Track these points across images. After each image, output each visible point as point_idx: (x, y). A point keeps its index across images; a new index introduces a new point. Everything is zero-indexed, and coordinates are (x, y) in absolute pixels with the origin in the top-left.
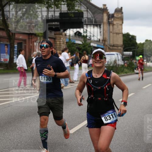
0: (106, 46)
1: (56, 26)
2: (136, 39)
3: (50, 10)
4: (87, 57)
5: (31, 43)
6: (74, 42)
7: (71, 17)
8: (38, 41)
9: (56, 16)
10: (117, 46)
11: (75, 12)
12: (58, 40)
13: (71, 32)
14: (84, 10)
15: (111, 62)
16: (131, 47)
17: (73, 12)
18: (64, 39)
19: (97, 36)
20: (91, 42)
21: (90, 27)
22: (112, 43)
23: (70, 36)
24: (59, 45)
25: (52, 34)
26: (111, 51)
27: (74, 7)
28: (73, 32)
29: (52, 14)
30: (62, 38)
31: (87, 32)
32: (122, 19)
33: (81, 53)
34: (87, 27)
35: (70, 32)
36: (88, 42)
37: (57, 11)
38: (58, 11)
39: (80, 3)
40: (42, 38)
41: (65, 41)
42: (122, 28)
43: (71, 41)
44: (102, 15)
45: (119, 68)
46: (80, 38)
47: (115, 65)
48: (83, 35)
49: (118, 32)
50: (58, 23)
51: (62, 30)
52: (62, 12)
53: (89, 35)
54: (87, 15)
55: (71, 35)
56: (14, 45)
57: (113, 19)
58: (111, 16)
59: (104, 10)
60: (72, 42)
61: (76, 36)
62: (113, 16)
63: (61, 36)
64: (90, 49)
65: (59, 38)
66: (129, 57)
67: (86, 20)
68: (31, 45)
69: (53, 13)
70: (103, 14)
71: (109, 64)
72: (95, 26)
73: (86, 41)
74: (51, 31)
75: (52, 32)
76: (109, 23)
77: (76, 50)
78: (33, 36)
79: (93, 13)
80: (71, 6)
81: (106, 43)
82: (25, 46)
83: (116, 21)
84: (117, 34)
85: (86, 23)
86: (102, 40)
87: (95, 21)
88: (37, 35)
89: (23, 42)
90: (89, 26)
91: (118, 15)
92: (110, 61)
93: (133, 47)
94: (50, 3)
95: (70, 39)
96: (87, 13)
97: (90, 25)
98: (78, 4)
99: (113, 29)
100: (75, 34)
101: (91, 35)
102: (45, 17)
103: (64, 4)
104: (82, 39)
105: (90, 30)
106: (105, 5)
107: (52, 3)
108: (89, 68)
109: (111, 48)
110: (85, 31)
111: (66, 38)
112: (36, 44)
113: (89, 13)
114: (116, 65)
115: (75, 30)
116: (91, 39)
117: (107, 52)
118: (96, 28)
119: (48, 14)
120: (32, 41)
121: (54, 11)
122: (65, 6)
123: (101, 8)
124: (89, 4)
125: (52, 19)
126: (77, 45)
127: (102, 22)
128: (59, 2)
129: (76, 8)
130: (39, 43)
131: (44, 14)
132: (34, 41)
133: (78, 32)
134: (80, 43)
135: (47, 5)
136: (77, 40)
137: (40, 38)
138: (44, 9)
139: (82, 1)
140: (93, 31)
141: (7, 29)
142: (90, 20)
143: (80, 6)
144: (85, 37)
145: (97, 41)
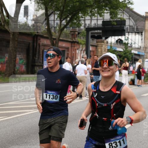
0: (147, 53)
1: (98, 34)
3: (93, 18)
4: (127, 64)
5: (74, 51)
6: (116, 50)
7: (114, 25)
8: (81, 49)
9: (99, 25)
11: (117, 20)
12: (99, 48)
13: (112, 40)
14: (126, 18)
17: (115, 20)
18: (105, 46)
19: (138, 43)
20: (132, 49)
21: (132, 34)
23: (111, 43)
24: (100, 52)
25: (94, 42)
27: (117, 15)
28: (115, 39)
29: (95, 22)
30: (104, 46)
31: (128, 40)
33: (122, 60)
34: (129, 35)
35: (111, 40)
36: (129, 49)
37: (100, 19)
38: (101, 19)
39: (123, 11)
40: (84, 46)
41: (107, 49)
43: (113, 49)
44: (144, 23)
46: (122, 45)
48: (124, 42)
50: (101, 31)
51: (104, 38)
52: (105, 20)
53: (131, 42)
54: (129, 23)
55: (113, 43)
59: (146, 17)
60: (114, 49)
61: (117, 44)
63: (103, 44)
64: (131, 57)
65: (101, 46)
67: (128, 27)
68: (73, 52)
69: (96, 21)
70: (145, 21)
72: (137, 34)
73: (127, 48)
74: (93, 39)
75: (94, 40)
78: (76, 44)
79: (135, 21)
80: (114, 14)
81: (147, 50)
82: (68, 54)
85: (127, 30)
86: (143, 47)
87: (137, 29)
88: (80, 42)
89: (66, 50)
90: (130, 33)
94: (94, 12)
95: (111, 47)
96: (130, 21)
97: (132, 32)
98: (121, 12)
100: (117, 41)
101: (132, 42)
102: (87, 25)
103: (107, 13)
104: (123, 47)
105: (132, 37)
106: (147, 13)
107: (95, 11)
108: (129, 75)
110: (126, 38)
111: (107, 45)
112: (79, 52)
113: (131, 20)
115: (117, 38)
116: (132, 46)
118: (137, 35)
119: (91, 22)
120: (75, 49)
121: (97, 20)
122: (108, 14)
123: (143, 16)
124: (131, 12)
125: (95, 27)
126: (118, 52)
127: (144, 30)
128: (102, 10)
129: (119, 16)
130: (82, 50)
131: (87, 22)
132: (77, 49)
133: (119, 39)
134: (121, 50)
135: (90, 14)
136: (118, 47)
137: (82, 46)
138: (88, 18)
139: (124, 9)
140: (134, 39)
141: (51, 38)
142: (131, 28)
143: (122, 14)
144: (126, 45)
145: (138, 48)
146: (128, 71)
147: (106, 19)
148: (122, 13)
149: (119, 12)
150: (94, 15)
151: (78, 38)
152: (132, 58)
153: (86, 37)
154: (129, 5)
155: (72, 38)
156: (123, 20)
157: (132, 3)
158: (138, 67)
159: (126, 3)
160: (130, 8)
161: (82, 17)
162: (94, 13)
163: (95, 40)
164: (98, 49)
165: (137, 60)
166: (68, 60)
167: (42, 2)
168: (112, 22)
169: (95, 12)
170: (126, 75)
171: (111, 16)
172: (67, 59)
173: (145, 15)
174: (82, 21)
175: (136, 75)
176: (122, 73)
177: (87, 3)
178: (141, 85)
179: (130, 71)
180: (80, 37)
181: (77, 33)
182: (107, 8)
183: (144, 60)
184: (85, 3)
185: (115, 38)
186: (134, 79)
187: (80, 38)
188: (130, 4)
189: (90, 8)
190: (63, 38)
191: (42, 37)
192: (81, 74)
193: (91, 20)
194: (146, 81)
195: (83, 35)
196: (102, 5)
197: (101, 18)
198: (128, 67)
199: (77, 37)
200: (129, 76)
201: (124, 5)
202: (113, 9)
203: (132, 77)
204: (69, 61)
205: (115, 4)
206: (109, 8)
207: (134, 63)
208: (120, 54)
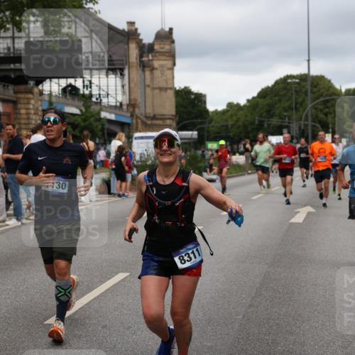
0: (137, 117)
1: (18, 74)
2: (205, 103)
3: (2, 33)
4: (91, 144)
9: (17, 50)
10: (163, 118)
12: (23, 106)
15: (148, 156)
16: (195, 121)
18: (36, 102)
19: (116, 94)
20: (101, 110)
21: (99, 74)
22: (149, 111)
23: (50, 95)
24: (25, 116)
25: (9, 92)
26: (150, 131)
28: (59, 86)
29: (7, 44)
30: (32, 102)
31: (91, 87)
32: (172, 56)
33: (78, 134)
34: (91, 75)
35: (51, 86)
36: (94, 108)
37: (19, 38)
38: (22, 38)
41: (40, 108)
42: (173, 77)
43: (56, 107)
44: (126, 47)
48: (81, 92)
49: (163, 85)
51: (32, 83)
53: (98, 93)
55: (54, 94)
57: (152, 56)
58: (146, 50)
59: (131, 34)
61: (66, 96)
62: (151, 48)
63: (31, 96)
64: (100, 127)
65: (26, 101)
66: (190, 143)
69: (9, 41)
70: (128, 44)
71: (144, 159)
72: (111, 72)
73: (89, 107)
74: (6, 84)
75: (8, 86)
76: (143, 66)
81: (137, 110)
83: (159, 60)
84: (161, 89)
86: (128, 105)
87: (111, 61)
90: (95, 72)
91: (162, 46)
92: (145, 153)
93: (199, 120)
94: (2, 18)
95: (51, 103)
97: (99, 69)
99: (152, 79)
100: (64, 90)
101: (102, 93)
104: (81, 103)
105: (99, 81)
106: (131, 24)
107: (7, 18)
109: (149, 122)
110: (87, 83)
111: (42, 100)
115: (63, 82)
116: (100, 103)
117: (140, 131)
118: (112, 77)
121: (13, 38)
123: (124, 30)
125: (8, 55)
126: (69, 115)
127: (126, 64)
128: (23, 15)
133: (70, 85)
134: (75, 111)
136: (68, 105)
140: (106, 85)
144: (86, 98)
145: (116, 107)
150: (2, 26)
152: (103, 129)
154: (88, 4)
158: (116, 152)
160: (91, 10)
162: (3, 22)
163: (11, 88)
164: (20, 109)
165: (112, 135)
169: (4, 19)
173: (126, 29)
175: (113, 169)
178: (126, 194)
183: (131, 134)
185: (59, 84)
188: (90, 2)
196: (21, 3)
197: (22, 34)
198: (93, 152)
200: (96, 173)
203: (104, 175)
207: (108, 142)
208: (72, 119)
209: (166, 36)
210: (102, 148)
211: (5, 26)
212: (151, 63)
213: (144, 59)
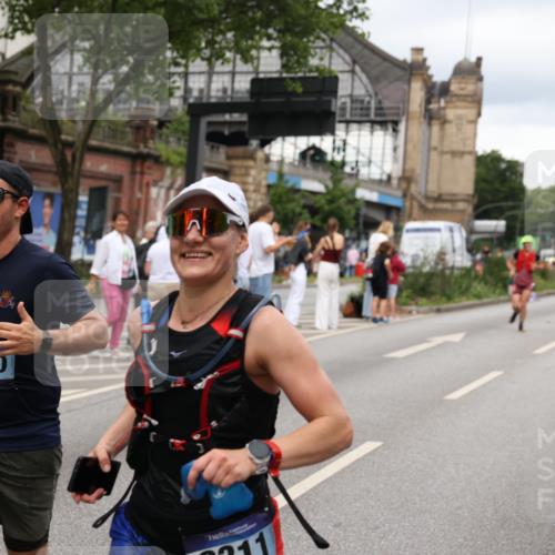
0: (413, 198)
1: (235, 129)
2: (521, 175)
3: (218, 67)
4: (338, 240)
5: (140, 190)
6: (297, 187)
7: (294, 93)
8: (166, 182)
9: (238, 92)
10: (453, 199)
11: (308, 75)
12: (237, 178)
13: (287, 149)
14: (341, 68)
15: (425, 258)
16: (504, 204)
17: (300, 75)
18: (259, 173)
19: (383, 161)
20: (357, 185)
21: (360, 130)
22: (433, 188)
23: (281, 162)
25: (218, 157)
26: (430, 219)
27: (305, 58)
28: (296, 147)
29: (223, 82)
30: (253, 172)
31: (344, 150)
32: (476, 101)
33: (318, 223)
34: (347, 131)
35: (282, 149)
36: (347, 183)
37: (242, 73)
38: (247, 73)
39: (328, 42)
40: (179, 171)
41: (264, 183)
42: (475, 135)
43: (287, 182)
44: (406, 87)
45: (453, 280)
46: (320, 169)
47: (440, 267)
48: (329, 158)
49: (458, 147)
50: (244, 118)
51: (254, 143)
52: (261, 76)
53: (354, 159)
54: (351, 87)
55: (287, 161)
56: (77, 195)
57: (446, 102)
58: (436, 91)
59: (415, 67)
60: (289, 185)
61: (305, 165)
62: (444, 89)
63: (251, 163)
64: (353, 212)
65: (243, 171)
66: (491, 240)
67: (344, 103)
68: (139, 195)
69: (227, 78)
70: (409, 83)
71: (418, 263)
72: (377, 127)
73: (340, 181)
74: (216, 145)
75: (218, 148)
76: (430, 117)
77: (300, 214)
78: (148, 163)
79: (374, 80)
80: (296, 54)
81: (413, 189)
82: (117, 201)
83: (456, 107)
84: (454, 154)
85: (343, 115)
86: (400, 179)
88: (164, 159)
89: (112, 186)
90: (353, 126)
91: (463, 86)
92: (421, 254)
93: (510, 204)
94: (220, 43)
95: (281, 175)
97: (359, 122)
98: (322, 48)
99: (442, 137)
100: (303, 155)
101: (361, 158)
102: (195, 94)
103: (270, 49)
104: (327, 176)
105: (359, 140)
106: (418, 50)
107: (227, 42)
108: (343, 280)
109: (430, 205)
110: (339, 143)
111: (267, 170)
112: (158, 194)
113: (360, 79)
114: (443, 271)
115: (303, 142)
116: (357, 175)
117: (415, 220)
118: (379, 133)
119: (209, 82)
120: (145, 181)
121: (233, 73)
122: (275, 53)
123: (405, 62)
124: (360, 47)
125: (222, 101)
126: (307, 194)
127: (403, 114)
128: (252, 39)
129: (313, 62)
130: (169, 188)
131: (194, 82)
132: (151, 182)
133: (313, 147)
134: (318, 187)
135: (207, 53)
136: (307, 177)
137: (173, 173)
138: (198, 65)
139: (335, 36)
140: (368, 146)
141: (57, 140)
142: (359, 105)
143: (326, 53)
144: (337, 168)
145: (380, 182)
146: (341, 267)
147: (264, 72)
148: (324, 51)
149: (315, 45)
150: (219, 55)
151: (157, 141)
152: (357, 216)
153: (187, 138)
154: (354, 20)
155: (136, 141)
156: (330, 77)
157: (363, 14)
158: (377, 252)
159: (342, 12)
160: (357, 30)
161: (177, 64)
162: (222, 49)
163: (223, 150)
165: (373, 225)
166: (118, 222)
167: (25, 4)
168: (289, 82)
169: (224, 44)
170: (331, 282)
171: (285, 59)
172: (114, 218)
173: (409, 60)
174: (176, 78)
175: (368, 279)
176: (315, 275)
177: (196, 12)
178: (385, 318)
179: (348, 264)
180: (164, 137)
181: (155, 123)
182: (271, 31)
183: (400, 224)
184: (190, 10)
185: (295, 144)
186: (361, 297)
187: (167, 142)
188: (356, 18)
189: (206, 30)
190: (103, 141)
191: (23, 136)
192: (164, 278)
193: (210, 73)
194: (405, 304)
195: (176, 130)
196: (253, 19)
197: (249, 67)
198: (340, 251)
199: (153, 139)
200: (342, 284)
201: (335, 20)
202: (295, 34)
203: (354, 287)
204: (123, 228)
205: (301, 17)
206: (279, 31)
207: (363, 236)
208: (312, 200)
209: (470, 71)
210: (354, 246)
211: (224, 55)
212: (442, 112)
213: (431, 106)
